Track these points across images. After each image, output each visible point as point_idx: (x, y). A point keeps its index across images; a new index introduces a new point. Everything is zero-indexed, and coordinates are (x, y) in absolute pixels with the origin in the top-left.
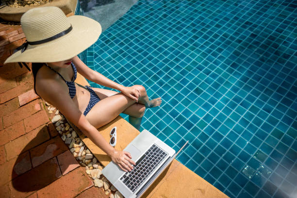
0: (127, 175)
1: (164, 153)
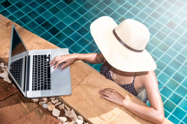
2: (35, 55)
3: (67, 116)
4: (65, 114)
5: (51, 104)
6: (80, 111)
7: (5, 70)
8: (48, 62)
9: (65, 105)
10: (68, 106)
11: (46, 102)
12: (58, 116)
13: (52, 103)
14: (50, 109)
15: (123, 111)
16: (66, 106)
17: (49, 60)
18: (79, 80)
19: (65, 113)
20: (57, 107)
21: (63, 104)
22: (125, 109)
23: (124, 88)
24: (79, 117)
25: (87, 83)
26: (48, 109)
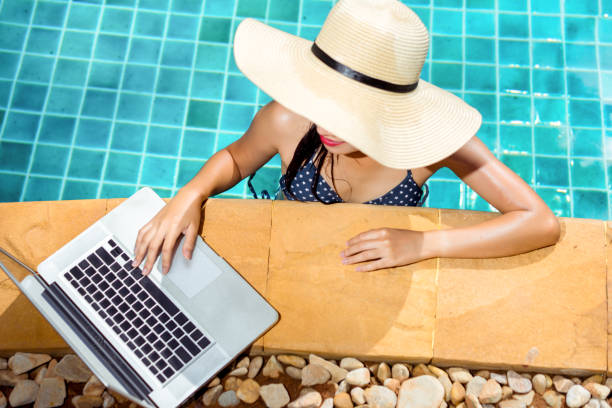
0: (119, 260)
1: (169, 373)
2: (67, 270)
3: (313, 383)
4: (304, 383)
5: (239, 381)
6: (337, 349)
7: (12, 378)
8: (129, 266)
9: (280, 358)
10: (289, 354)
11: (220, 387)
12: (288, 399)
13: (237, 377)
14: (250, 399)
15: (443, 269)
16: (286, 359)
17: (125, 257)
18: (260, 260)
19: (300, 381)
20: (262, 379)
21: (273, 359)
22: (443, 260)
23: (389, 204)
24: (345, 363)
25: (287, 252)
26: (242, 402)
